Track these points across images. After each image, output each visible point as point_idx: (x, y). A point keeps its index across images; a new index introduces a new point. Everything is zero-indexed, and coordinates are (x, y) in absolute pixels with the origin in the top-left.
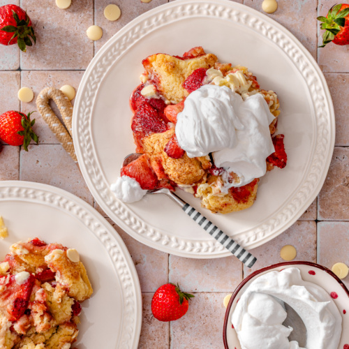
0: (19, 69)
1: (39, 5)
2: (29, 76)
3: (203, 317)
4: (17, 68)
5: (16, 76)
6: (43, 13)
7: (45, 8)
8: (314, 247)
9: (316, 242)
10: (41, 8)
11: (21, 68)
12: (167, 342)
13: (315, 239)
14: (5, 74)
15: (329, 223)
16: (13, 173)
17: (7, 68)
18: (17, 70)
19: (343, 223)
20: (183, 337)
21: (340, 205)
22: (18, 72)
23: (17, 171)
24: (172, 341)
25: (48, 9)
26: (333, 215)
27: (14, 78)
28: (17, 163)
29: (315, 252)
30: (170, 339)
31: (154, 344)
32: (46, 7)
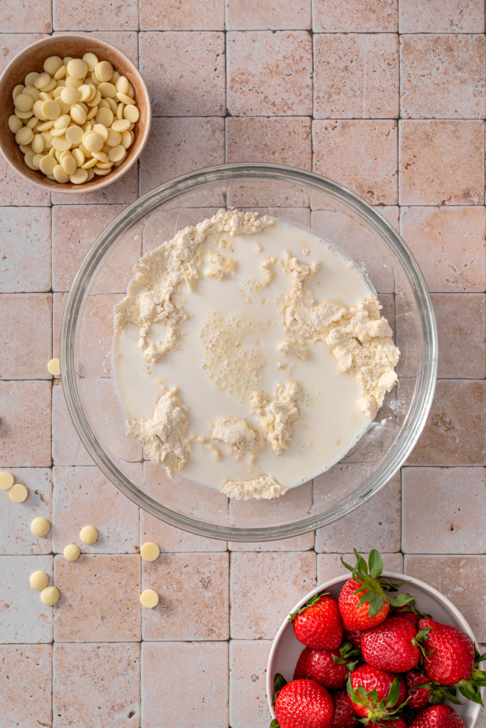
0: (51, 291)
1: (73, 215)
2: (63, 299)
3: (268, 581)
4: (48, 289)
5: (48, 298)
6: (78, 225)
7: (81, 219)
8: (398, 497)
9: (400, 492)
10: (76, 219)
11: (53, 290)
12: (227, 610)
13: (399, 488)
14: (34, 297)
15: (415, 469)
16: (45, 413)
17: (36, 290)
18: (49, 292)
19: (432, 469)
20: (245, 604)
21: (428, 448)
22: (50, 294)
23: (49, 410)
24: (232, 609)
25: (85, 220)
26: (420, 459)
27: (45, 302)
28: (49, 402)
29: (399, 503)
30: (230, 607)
31: (211, 613)
32: (83, 218)
